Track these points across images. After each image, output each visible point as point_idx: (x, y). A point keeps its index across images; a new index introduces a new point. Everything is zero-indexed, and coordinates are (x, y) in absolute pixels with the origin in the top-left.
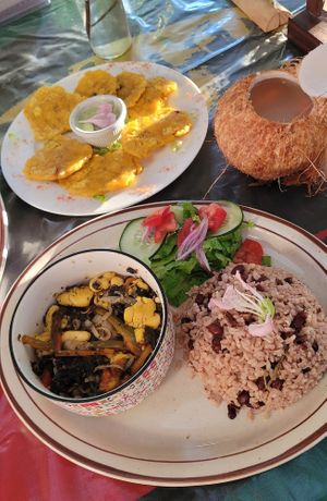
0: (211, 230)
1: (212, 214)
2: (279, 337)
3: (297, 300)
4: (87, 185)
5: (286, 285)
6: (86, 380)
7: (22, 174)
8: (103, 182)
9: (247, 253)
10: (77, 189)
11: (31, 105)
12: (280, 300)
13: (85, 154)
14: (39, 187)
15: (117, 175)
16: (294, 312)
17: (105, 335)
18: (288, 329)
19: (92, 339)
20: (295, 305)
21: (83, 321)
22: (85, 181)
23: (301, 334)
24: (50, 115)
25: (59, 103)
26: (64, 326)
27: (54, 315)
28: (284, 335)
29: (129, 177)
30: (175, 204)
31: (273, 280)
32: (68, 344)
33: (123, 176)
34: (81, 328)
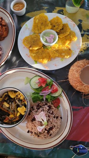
0: (51, 93)
1: (54, 89)
2: (44, 130)
3: (54, 124)
4: (35, 56)
5: (55, 119)
6: (2, 117)
7: (22, 40)
8: (39, 58)
9: (56, 102)
10: (32, 56)
11: (37, 17)
12: (51, 122)
13: (40, 46)
14: (24, 47)
15: (43, 58)
16: (51, 126)
17: (12, 109)
18: (47, 129)
19: (9, 108)
20: (53, 124)
21: (10, 102)
22: (35, 54)
23: (49, 131)
24: (39, 25)
25: (44, 23)
26: (6, 100)
27: (5, 95)
28: (46, 129)
29: (45, 61)
30: (50, 78)
31: (54, 116)
32: (4, 106)
33: (44, 60)
34: (8, 104)
